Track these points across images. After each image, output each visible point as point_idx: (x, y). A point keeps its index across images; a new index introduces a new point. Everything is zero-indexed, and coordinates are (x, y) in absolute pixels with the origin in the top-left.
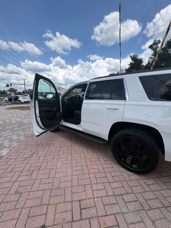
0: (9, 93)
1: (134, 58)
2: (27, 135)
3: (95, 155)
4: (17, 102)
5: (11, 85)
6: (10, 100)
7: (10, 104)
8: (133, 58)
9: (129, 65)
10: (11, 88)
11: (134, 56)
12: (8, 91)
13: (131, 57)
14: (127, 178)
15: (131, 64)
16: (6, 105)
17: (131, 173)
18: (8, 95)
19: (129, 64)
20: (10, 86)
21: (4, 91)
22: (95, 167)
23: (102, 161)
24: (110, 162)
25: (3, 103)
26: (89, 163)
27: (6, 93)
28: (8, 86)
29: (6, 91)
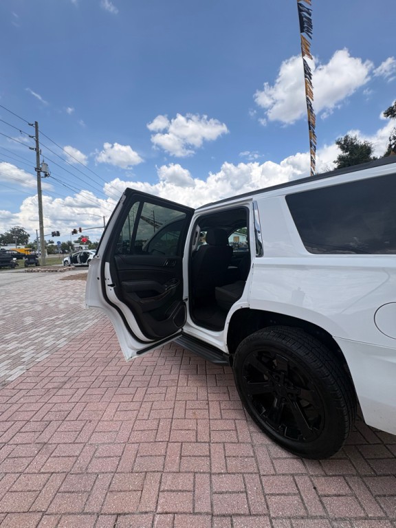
0: (77, 245)
1: (347, 145)
2: (73, 337)
3: (203, 393)
4: (86, 264)
5: (80, 230)
6: (74, 260)
7: (73, 269)
8: (344, 144)
9: (335, 162)
10: (82, 237)
11: (346, 140)
12: (76, 242)
13: (338, 143)
14: (266, 467)
15: (341, 159)
16: (65, 270)
17: (283, 454)
18: (76, 249)
19: (336, 159)
20: (78, 232)
21: (70, 243)
22: (192, 424)
23: (215, 409)
24: (233, 415)
25: (59, 267)
26: (179, 413)
27: (72, 246)
28: (75, 232)
29: (73, 243)
